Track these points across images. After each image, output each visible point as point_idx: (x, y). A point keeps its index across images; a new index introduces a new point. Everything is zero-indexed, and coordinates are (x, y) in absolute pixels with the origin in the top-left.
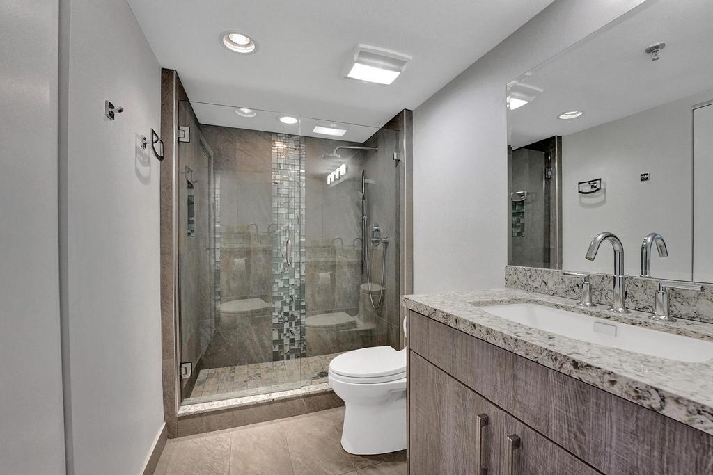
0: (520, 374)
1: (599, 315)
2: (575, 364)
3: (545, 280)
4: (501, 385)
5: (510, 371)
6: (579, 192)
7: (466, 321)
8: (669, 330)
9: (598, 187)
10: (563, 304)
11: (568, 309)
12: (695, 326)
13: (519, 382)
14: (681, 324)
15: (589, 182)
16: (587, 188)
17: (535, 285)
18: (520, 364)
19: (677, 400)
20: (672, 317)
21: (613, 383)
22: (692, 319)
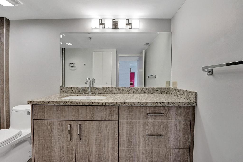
0: (80, 110)
1: (87, 96)
2: (93, 103)
3: (72, 90)
4: (75, 115)
5: (77, 110)
6: (70, 66)
7: (63, 102)
8: (99, 96)
9: (75, 65)
10: (79, 95)
11: (80, 96)
12: (101, 95)
13: (80, 112)
14: (100, 95)
15: (72, 63)
16: (72, 65)
17: (70, 91)
18: (80, 108)
19: (107, 103)
20: (98, 94)
21: (99, 104)
22: (100, 93)
